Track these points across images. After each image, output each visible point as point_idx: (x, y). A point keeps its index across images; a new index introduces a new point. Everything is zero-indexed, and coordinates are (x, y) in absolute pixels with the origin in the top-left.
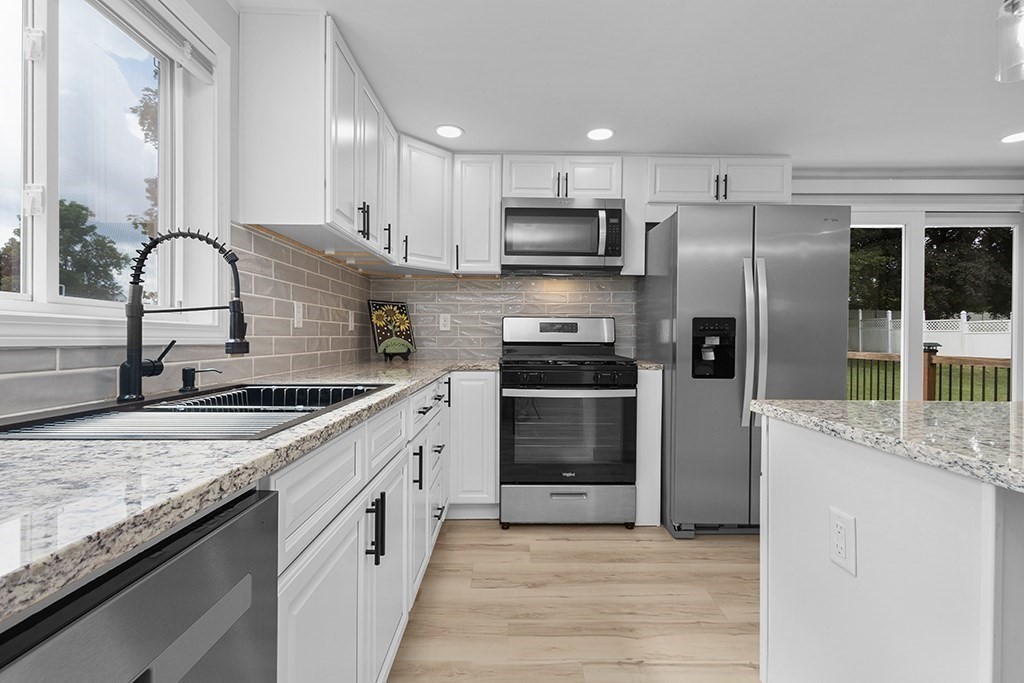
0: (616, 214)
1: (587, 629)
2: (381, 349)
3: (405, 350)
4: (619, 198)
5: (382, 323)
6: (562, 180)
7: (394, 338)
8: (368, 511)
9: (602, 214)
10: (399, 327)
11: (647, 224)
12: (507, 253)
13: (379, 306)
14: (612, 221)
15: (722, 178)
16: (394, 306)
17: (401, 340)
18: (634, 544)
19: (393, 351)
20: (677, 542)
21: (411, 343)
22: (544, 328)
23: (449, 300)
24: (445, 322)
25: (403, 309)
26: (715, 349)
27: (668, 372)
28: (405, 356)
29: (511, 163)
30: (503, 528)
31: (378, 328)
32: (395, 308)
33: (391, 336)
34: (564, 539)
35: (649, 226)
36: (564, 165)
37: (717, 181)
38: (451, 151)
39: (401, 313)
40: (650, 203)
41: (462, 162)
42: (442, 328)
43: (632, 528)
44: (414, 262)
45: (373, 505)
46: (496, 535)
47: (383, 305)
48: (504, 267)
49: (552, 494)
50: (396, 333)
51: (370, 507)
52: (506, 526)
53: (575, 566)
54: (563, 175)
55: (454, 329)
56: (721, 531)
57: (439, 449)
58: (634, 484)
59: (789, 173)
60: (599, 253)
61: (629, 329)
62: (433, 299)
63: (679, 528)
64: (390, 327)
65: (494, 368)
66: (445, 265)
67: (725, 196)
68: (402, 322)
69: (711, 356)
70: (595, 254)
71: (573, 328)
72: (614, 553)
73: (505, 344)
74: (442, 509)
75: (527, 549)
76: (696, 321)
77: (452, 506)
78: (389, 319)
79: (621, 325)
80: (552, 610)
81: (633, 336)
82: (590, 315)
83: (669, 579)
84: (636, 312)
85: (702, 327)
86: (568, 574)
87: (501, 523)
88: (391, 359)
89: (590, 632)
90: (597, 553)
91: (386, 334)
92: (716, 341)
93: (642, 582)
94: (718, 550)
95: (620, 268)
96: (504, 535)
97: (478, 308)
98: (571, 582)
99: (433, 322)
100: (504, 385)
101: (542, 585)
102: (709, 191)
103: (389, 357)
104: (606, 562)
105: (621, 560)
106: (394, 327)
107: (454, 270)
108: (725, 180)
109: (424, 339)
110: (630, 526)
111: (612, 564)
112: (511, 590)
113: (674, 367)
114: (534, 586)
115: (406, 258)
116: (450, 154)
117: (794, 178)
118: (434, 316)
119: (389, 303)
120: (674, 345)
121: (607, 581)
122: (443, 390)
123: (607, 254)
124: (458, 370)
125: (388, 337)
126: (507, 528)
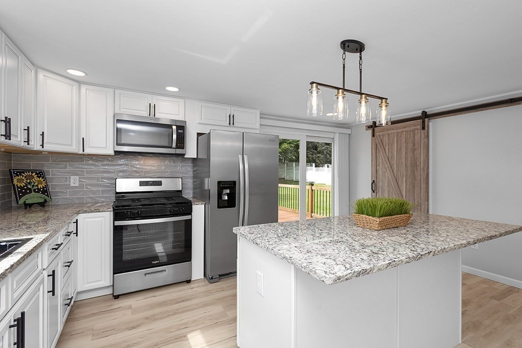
0: (181, 128)
1: (161, 343)
2: (21, 201)
3: (42, 200)
4: (183, 120)
5: (22, 185)
6: (152, 108)
7: (33, 193)
8: (11, 327)
9: (174, 127)
10: (37, 186)
11: (197, 133)
12: (118, 144)
13: (20, 173)
14: (180, 131)
15: (232, 116)
16: (32, 173)
17: (40, 195)
18: (190, 291)
19: (32, 202)
20: (211, 285)
21: (47, 195)
22: (142, 184)
23: (77, 168)
24: (74, 181)
25: (41, 174)
26: (228, 194)
27: (207, 205)
28: (42, 205)
29: (120, 94)
30: (115, 299)
31: (18, 188)
32: (34, 174)
33: (31, 192)
34: (152, 297)
35: (199, 134)
36: (153, 99)
37: (230, 117)
38: (79, 82)
39: (39, 177)
40: (199, 123)
41: (86, 89)
42: (72, 185)
43: (190, 282)
44: (48, 147)
45: (15, 321)
46: (110, 304)
47: (23, 173)
48: (115, 152)
49: (146, 274)
50: (34, 190)
51: (12, 323)
52: (117, 297)
53: (158, 310)
54: (152, 105)
55: (81, 186)
56: (230, 275)
57: (69, 264)
58: (191, 261)
59: (258, 116)
60: (173, 147)
61: (190, 182)
62: (65, 167)
63: (212, 278)
64: (29, 187)
65: (109, 210)
66: (75, 148)
67: (233, 124)
68: (40, 182)
69: (226, 198)
70: (171, 147)
71: (159, 183)
72: (179, 298)
73: (117, 193)
74: (71, 299)
75: (130, 307)
76: (219, 183)
77: (79, 293)
78: (28, 181)
79: (185, 181)
80: (143, 339)
81: (192, 186)
82: (169, 176)
83: (206, 305)
84: (193, 174)
85: (222, 185)
86: (154, 315)
87: (113, 296)
88: (30, 207)
89: (163, 344)
90: (170, 300)
91: (24, 191)
92: (228, 191)
93: (192, 310)
94: (228, 285)
95: (184, 155)
96: (115, 303)
97: (99, 172)
98: (155, 320)
99: (66, 181)
100: (115, 219)
101: (138, 326)
102: (226, 121)
103: (28, 206)
104: (175, 304)
105: (183, 301)
106: (33, 186)
107: (81, 152)
108: (233, 117)
109: (59, 192)
110: (189, 281)
111: (177, 304)
112: (118, 334)
113: (209, 203)
114: (133, 328)
115: (43, 146)
116: (77, 84)
117: (261, 118)
118: (67, 178)
119: (29, 171)
120: (209, 190)
121: (175, 314)
122: (72, 228)
123: (177, 147)
124: (84, 213)
125: (27, 193)
126: (118, 298)
